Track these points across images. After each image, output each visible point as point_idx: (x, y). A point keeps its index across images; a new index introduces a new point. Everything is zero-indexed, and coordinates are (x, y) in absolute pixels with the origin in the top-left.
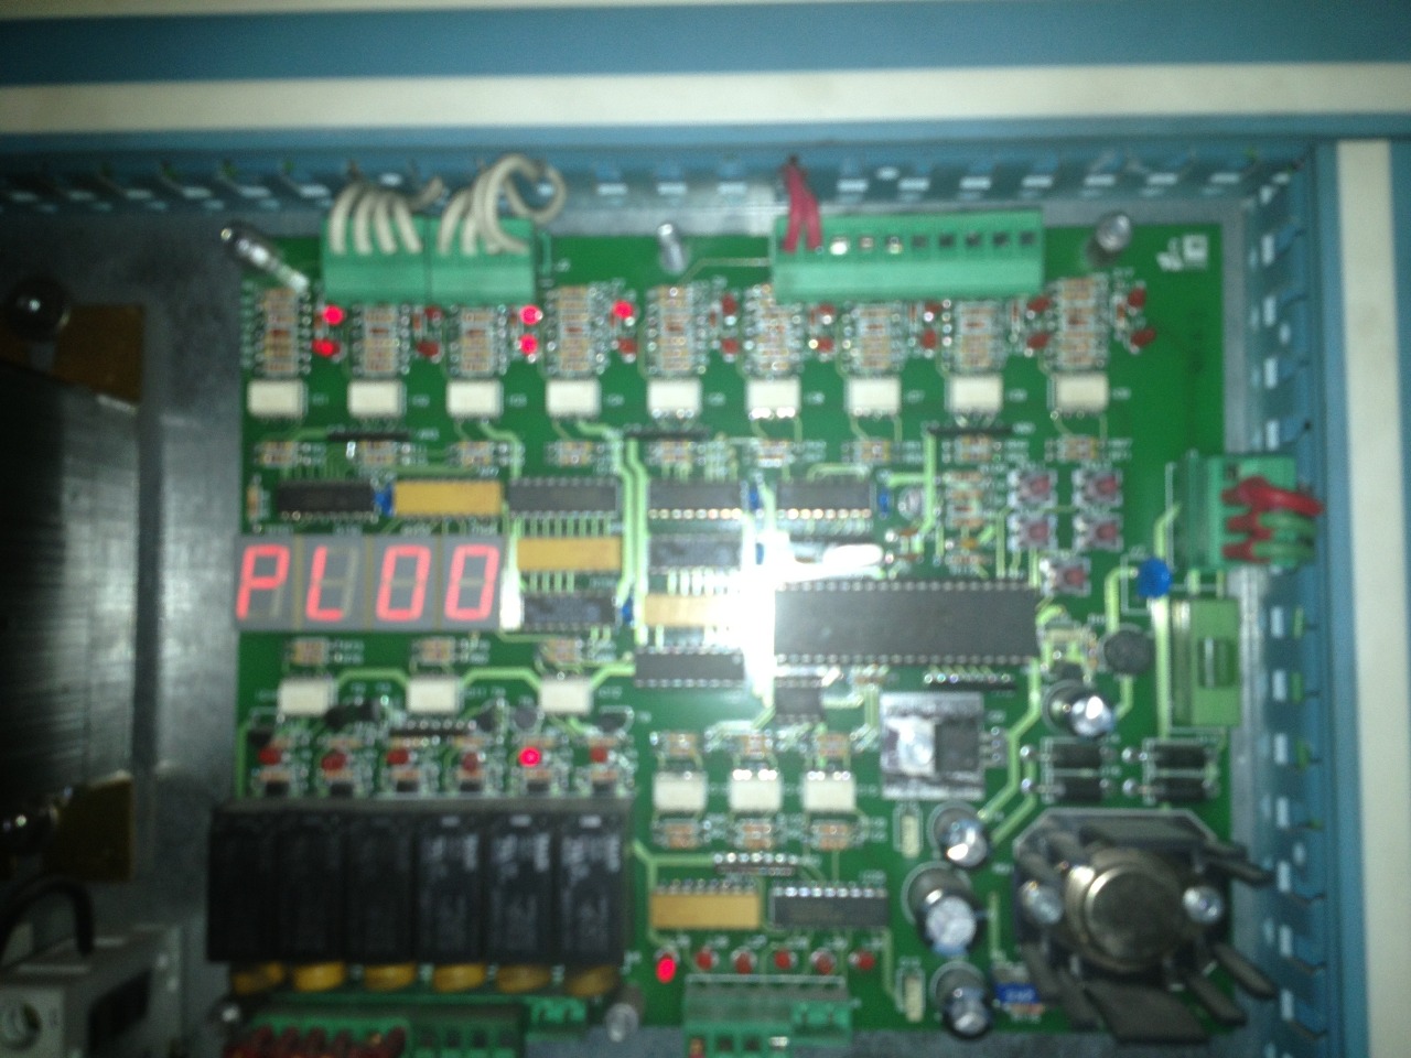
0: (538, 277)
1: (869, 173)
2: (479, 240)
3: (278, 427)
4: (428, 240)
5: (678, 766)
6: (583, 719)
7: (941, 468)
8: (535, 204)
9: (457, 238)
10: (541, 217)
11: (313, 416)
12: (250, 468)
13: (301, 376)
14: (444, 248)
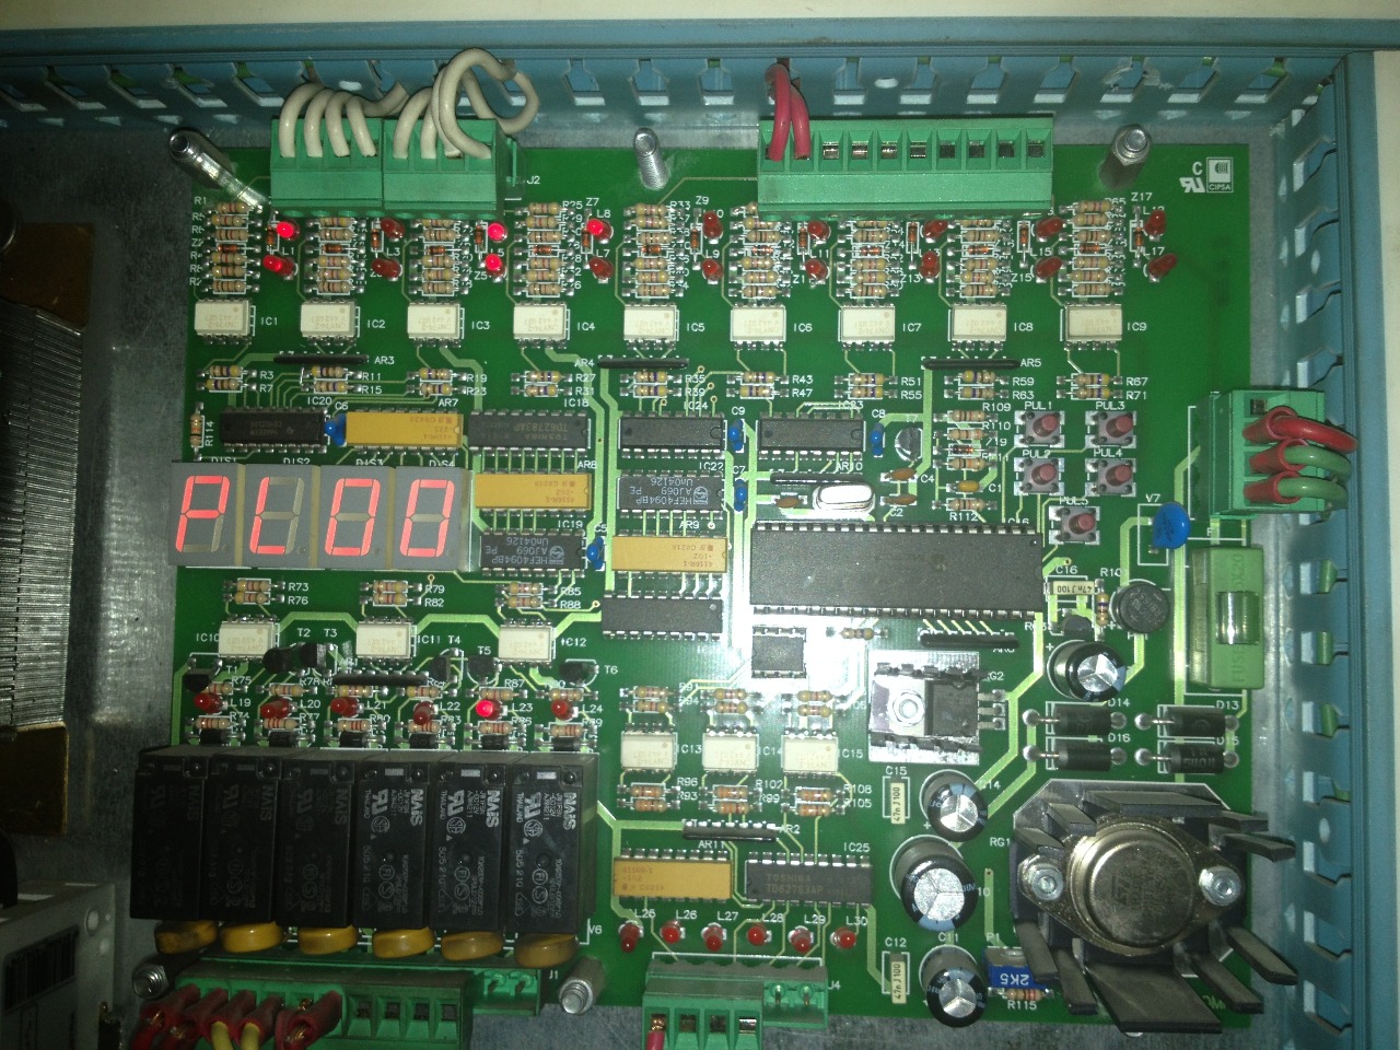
0: (502, 190)
1: (865, 85)
2: (439, 143)
3: (224, 349)
4: (383, 144)
5: (649, 723)
6: (544, 670)
7: (939, 407)
9: (415, 140)
11: (261, 339)
12: (194, 396)
13: (250, 295)
14: (401, 153)
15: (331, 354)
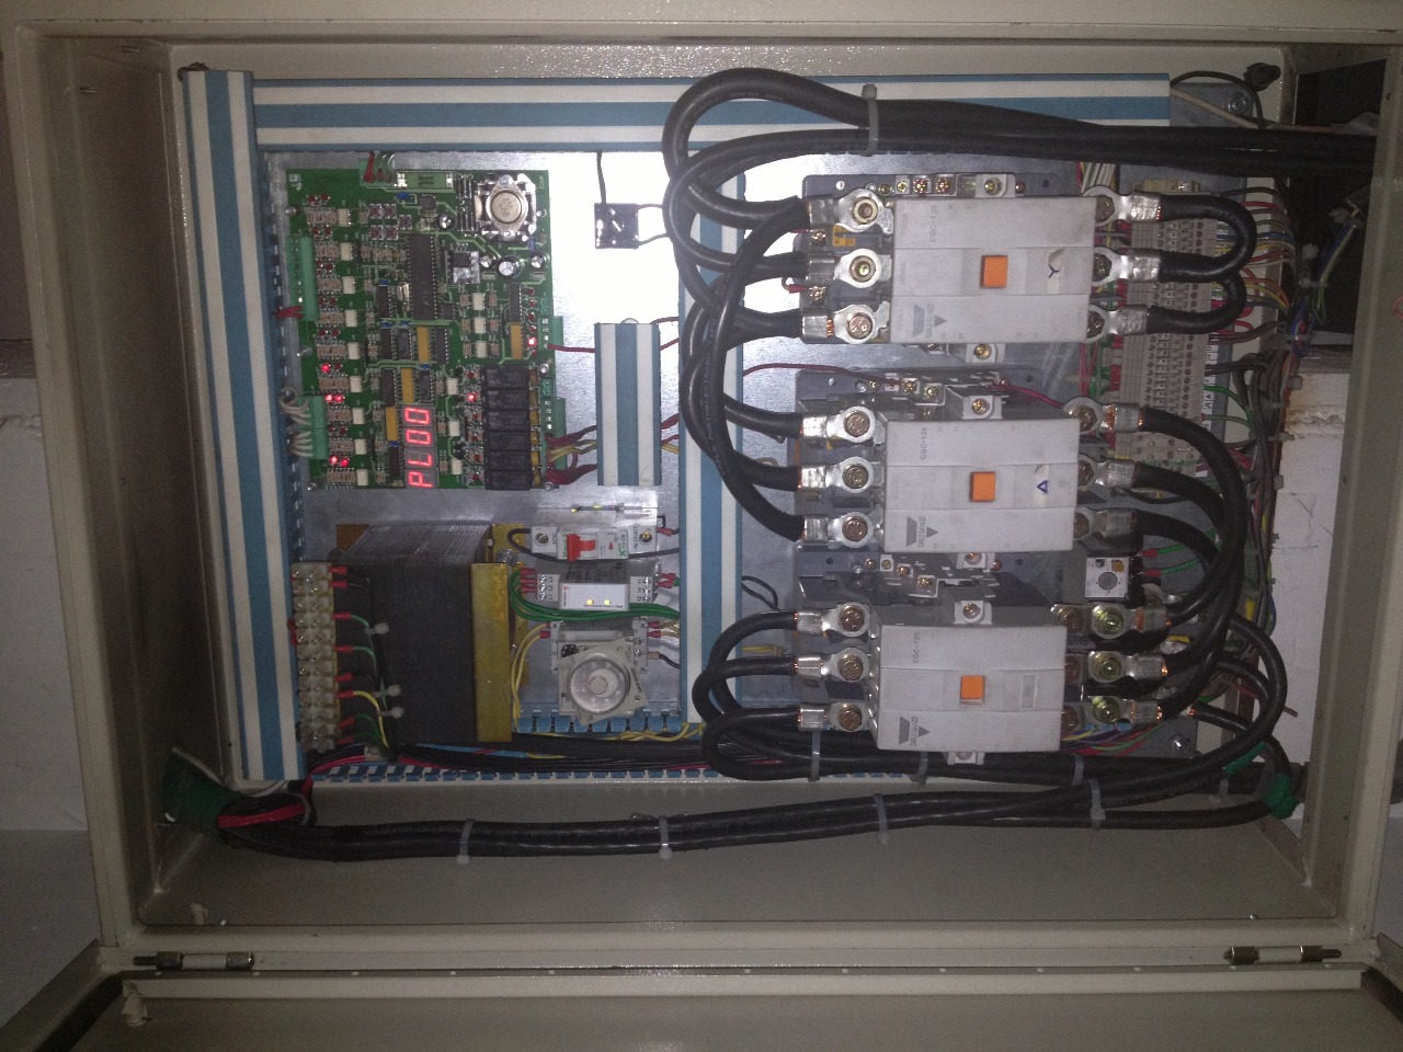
0: (316, 395)
1: (275, 287)
2: (306, 413)
3: (371, 477)
4: (307, 429)
5: (474, 350)
6: (460, 382)
7: (372, 263)
8: (292, 397)
9: (306, 419)
10: (297, 394)
11: (368, 467)
12: (387, 486)
13: (355, 470)
14: (309, 424)
15: (371, 446)
